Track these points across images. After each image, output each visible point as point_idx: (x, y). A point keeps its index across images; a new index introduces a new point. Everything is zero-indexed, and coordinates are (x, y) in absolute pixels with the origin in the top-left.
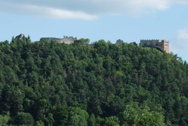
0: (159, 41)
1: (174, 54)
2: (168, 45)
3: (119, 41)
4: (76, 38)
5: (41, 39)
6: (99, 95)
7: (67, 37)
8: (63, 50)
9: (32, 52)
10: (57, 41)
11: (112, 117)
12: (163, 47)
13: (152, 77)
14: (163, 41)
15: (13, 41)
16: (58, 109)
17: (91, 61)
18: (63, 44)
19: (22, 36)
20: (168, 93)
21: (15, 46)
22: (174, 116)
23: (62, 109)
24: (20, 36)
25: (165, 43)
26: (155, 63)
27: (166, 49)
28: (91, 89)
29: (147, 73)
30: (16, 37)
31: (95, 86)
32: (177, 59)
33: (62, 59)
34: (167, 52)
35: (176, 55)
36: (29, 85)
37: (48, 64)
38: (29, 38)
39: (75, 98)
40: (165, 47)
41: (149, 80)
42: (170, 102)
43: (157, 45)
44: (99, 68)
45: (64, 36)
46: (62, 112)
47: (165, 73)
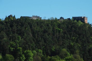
0: (82, 17)
1: (90, 24)
2: (87, 19)
3: (61, 18)
4: (39, 16)
5: (21, 17)
6: (49, 45)
7: (34, 16)
8: (31, 23)
9: (16, 23)
10: (29, 18)
12: (84, 20)
13: (78, 35)
14: (84, 17)
15: (6, 18)
16: (27, 53)
17: (46, 28)
18: (32, 19)
20: (86, 44)
21: (7, 21)
22: (88, 55)
23: (29, 52)
24: (9, 16)
25: (85, 18)
27: (86, 21)
28: (45, 42)
29: (75, 34)
31: (47, 41)
33: (31, 27)
35: (91, 24)
36: (12, 40)
40: (85, 20)
41: (76, 37)
43: (81, 19)
44: (50, 32)
45: (33, 16)
46: (29, 54)
47: (84, 33)
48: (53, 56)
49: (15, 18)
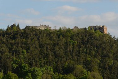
0: (101, 27)
3: (75, 27)
4: (48, 26)
7: (42, 25)
10: (36, 28)
12: (103, 30)
14: (103, 26)
18: (39, 30)
25: (104, 28)
30: (10, 26)
33: (38, 39)
34: (105, 33)
36: (16, 56)
40: (105, 30)
43: (99, 29)
47: (104, 46)
48: (65, 75)
49: (19, 28)
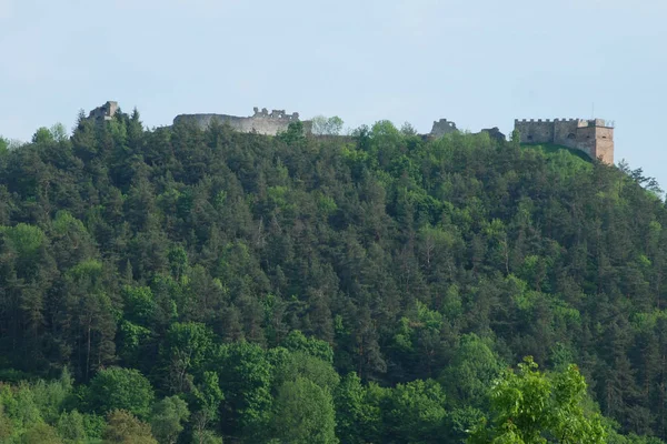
0: (581, 125)
1: (632, 168)
2: (611, 138)
3: (442, 125)
4: (296, 115)
5: (179, 119)
6: (373, 306)
7: (265, 111)
8: (251, 157)
9: (148, 161)
10: (232, 124)
11: (421, 383)
12: (594, 143)
13: (556, 245)
14: (592, 124)
15: (81, 128)
16: (236, 358)
17: (348, 195)
18: (252, 135)
19: (113, 110)
20: (612, 300)
21: (88, 142)
22: (631, 379)
23: (248, 357)
24: (106, 108)
25: (599, 132)
26: (565, 197)
27: (605, 149)
28: (346, 286)
29: (537, 234)
30: (92, 113)
32: (643, 185)
33: (249, 187)
34: (606, 160)
35: (640, 171)
36: (136, 276)
37: (202, 202)
38: (136, 115)
39: (295, 318)
40: (600, 143)
41: (543, 254)
42: (619, 332)
43: (571, 136)
44: (376, 218)
45: (255, 109)
46: (249, 365)
47: (599, 232)
48: (399, 385)
49: (138, 125)
